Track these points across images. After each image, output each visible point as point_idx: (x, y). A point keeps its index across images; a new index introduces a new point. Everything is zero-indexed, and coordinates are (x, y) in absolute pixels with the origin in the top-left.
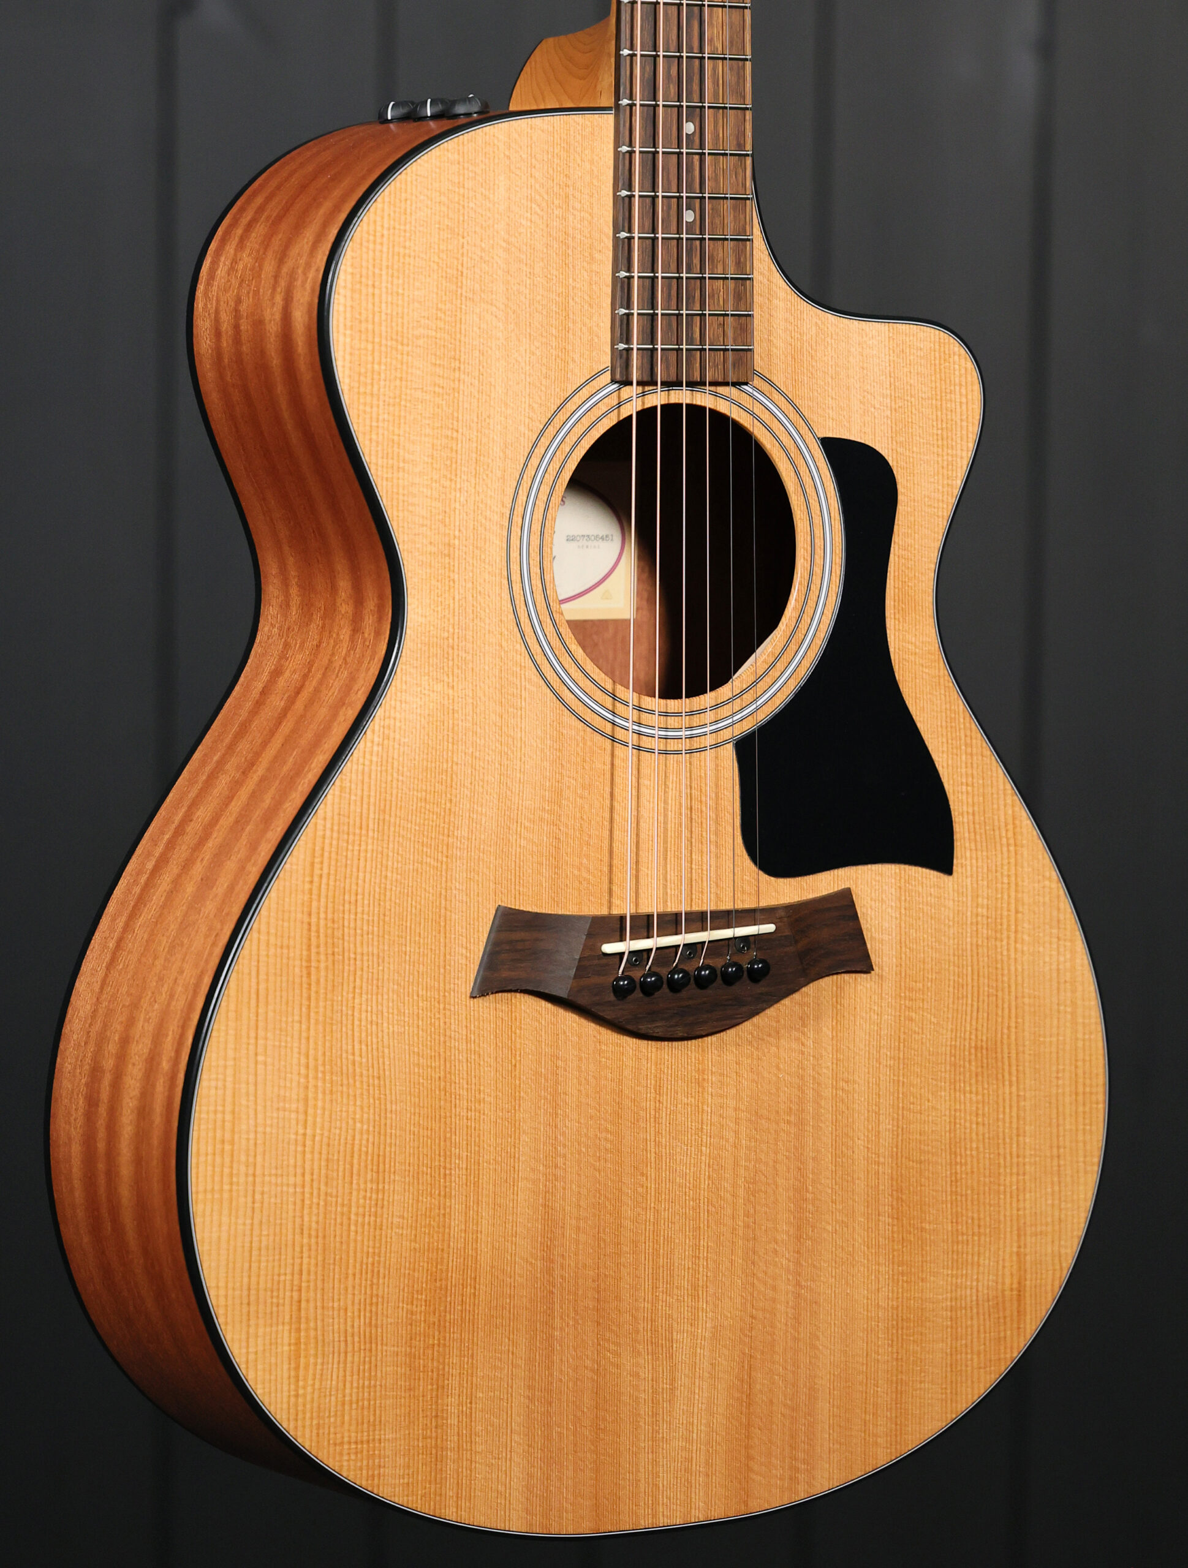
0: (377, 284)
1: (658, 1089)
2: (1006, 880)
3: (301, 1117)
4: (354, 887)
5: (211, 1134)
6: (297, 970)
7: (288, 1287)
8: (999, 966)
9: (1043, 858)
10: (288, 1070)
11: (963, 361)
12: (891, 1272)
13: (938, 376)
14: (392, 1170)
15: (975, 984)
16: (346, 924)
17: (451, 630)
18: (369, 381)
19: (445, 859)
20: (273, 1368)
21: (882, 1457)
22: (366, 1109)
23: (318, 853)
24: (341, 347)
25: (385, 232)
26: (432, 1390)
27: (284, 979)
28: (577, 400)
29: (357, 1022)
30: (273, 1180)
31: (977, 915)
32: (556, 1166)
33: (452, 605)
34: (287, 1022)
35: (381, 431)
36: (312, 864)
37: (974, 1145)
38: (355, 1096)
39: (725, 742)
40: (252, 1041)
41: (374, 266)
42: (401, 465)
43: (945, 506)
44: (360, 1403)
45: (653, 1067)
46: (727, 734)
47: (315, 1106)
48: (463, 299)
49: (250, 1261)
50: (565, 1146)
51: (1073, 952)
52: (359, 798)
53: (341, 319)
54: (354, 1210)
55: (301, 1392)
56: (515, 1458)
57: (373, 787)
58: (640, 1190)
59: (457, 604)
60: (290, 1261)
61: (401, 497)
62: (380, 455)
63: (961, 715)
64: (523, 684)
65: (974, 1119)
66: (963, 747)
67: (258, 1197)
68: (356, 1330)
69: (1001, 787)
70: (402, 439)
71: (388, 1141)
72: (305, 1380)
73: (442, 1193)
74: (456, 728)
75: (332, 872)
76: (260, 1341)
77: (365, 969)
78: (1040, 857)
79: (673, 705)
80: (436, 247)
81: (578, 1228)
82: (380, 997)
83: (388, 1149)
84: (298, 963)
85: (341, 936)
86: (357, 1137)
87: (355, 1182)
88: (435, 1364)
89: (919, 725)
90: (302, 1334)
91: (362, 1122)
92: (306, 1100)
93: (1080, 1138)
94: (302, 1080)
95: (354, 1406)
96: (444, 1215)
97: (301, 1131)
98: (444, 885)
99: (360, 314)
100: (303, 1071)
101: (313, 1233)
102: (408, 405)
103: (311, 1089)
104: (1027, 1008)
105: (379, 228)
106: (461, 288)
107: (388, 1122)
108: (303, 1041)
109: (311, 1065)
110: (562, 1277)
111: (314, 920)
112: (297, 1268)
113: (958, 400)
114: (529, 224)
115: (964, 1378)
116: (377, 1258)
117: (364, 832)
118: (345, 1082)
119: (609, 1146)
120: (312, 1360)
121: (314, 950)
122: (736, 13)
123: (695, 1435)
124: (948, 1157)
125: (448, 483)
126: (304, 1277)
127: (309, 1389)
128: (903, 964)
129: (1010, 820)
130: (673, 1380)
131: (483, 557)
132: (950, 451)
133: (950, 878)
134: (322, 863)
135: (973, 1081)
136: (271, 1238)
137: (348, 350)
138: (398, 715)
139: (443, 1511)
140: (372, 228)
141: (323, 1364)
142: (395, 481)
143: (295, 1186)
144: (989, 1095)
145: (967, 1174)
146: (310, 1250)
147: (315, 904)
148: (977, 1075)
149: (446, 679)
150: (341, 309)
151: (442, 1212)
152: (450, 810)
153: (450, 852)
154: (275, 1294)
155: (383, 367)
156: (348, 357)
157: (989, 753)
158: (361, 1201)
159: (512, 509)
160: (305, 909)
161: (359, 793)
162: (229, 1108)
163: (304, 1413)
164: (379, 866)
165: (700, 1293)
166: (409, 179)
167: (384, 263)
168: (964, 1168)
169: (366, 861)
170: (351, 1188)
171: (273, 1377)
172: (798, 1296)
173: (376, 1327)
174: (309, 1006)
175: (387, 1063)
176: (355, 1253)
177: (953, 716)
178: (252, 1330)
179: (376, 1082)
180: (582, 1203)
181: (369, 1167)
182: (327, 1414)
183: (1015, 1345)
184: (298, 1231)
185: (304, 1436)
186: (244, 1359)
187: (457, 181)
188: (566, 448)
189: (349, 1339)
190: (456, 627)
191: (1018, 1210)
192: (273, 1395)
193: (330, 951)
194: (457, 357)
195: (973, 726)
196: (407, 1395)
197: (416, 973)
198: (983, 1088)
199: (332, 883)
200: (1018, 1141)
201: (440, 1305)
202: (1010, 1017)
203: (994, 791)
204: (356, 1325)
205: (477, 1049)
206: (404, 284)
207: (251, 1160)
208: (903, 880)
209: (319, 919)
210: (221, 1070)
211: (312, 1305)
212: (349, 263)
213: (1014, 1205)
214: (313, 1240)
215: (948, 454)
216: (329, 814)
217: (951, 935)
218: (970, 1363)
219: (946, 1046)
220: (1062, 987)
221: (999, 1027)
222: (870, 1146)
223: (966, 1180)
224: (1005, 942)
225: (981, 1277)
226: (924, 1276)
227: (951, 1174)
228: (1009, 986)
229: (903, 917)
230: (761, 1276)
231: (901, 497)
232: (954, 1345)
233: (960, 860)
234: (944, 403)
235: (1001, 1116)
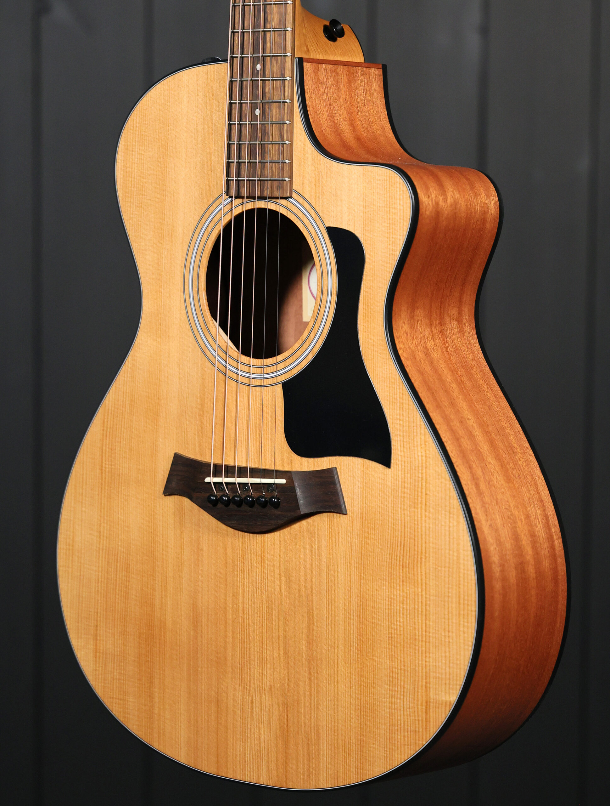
0: (134, 149)
2: (420, 476)
3: (98, 539)
5: (65, 540)
6: (97, 470)
8: (416, 523)
9: (441, 466)
10: (94, 516)
11: (401, 186)
12: (357, 679)
13: (388, 194)
15: (403, 531)
16: (116, 451)
17: (160, 316)
18: (129, 195)
19: (155, 427)
20: (87, 656)
21: (353, 779)
23: (106, 417)
24: (119, 180)
25: (137, 126)
26: (148, 683)
27: (93, 473)
30: (88, 566)
31: (404, 493)
32: (198, 586)
33: (160, 304)
34: (93, 494)
35: (134, 220)
36: (104, 421)
39: (276, 384)
40: (81, 500)
41: (133, 141)
42: (141, 236)
43: (391, 266)
47: (104, 536)
48: (168, 156)
49: (79, 603)
50: (202, 576)
51: (458, 522)
52: (122, 393)
53: (120, 166)
55: (97, 669)
56: (183, 726)
57: (128, 389)
58: (235, 606)
60: (93, 606)
61: (141, 251)
62: (133, 231)
63: (398, 381)
64: (189, 344)
65: (402, 605)
67: (82, 573)
69: (418, 423)
70: (142, 223)
71: (131, 558)
72: (99, 664)
73: (152, 588)
74: (161, 363)
75: (111, 427)
76: (82, 641)
78: (440, 465)
79: (258, 362)
80: (157, 131)
81: (208, 619)
83: (131, 562)
84: (98, 467)
85: (114, 457)
86: (119, 554)
87: (118, 575)
88: (149, 670)
90: (98, 642)
91: (121, 547)
92: (100, 532)
94: (99, 522)
95: (118, 681)
96: (153, 599)
97: (98, 546)
98: (155, 439)
99: (127, 164)
100: (99, 518)
101: (102, 595)
102: (145, 207)
103: (102, 527)
104: (431, 550)
105: (135, 124)
106: (167, 151)
107: (131, 549)
108: (99, 504)
109: (102, 515)
110: (201, 642)
111: (104, 448)
113: (398, 208)
114: (196, 119)
115: (396, 748)
116: (126, 613)
117: (124, 409)
119: (221, 581)
120: (101, 655)
121: (104, 462)
124: (387, 623)
125: (160, 245)
127: (100, 669)
128: (364, 513)
130: (252, 708)
131: (173, 281)
132: (394, 236)
133: (390, 470)
134: (107, 421)
135: (401, 584)
136: (87, 594)
137: (122, 180)
138: (138, 355)
139: (153, 743)
140: (132, 124)
143: (96, 571)
144: (410, 594)
145: (397, 635)
147: (104, 441)
148: (403, 581)
149: (157, 339)
150: (120, 162)
151: (152, 597)
152: (158, 403)
153: (158, 423)
154: (88, 620)
155: (135, 189)
157: (412, 403)
158: (120, 585)
159: (186, 259)
160: (101, 442)
161: (122, 390)
163: (98, 679)
164: (129, 426)
165: (264, 666)
167: (137, 139)
168: (395, 631)
169: (124, 423)
170: (117, 577)
171: (87, 660)
172: (310, 680)
173: (126, 646)
176: (118, 608)
177: (393, 381)
178: (80, 636)
180: (209, 607)
181: (123, 568)
182: (107, 683)
183: (424, 737)
184: (96, 592)
186: (76, 648)
187: (167, 99)
188: (209, 229)
190: (162, 314)
191: (426, 662)
192: (87, 668)
193: (110, 463)
194: (165, 184)
196: (138, 682)
198: (407, 590)
199: (111, 431)
200: (426, 624)
202: (421, 552)
203: (415, 425)
206: (144, 149)
207: (80, 555)
208: (365, 468)
209: (106, 447)
210: (69, 510)
212: (123, 140)
213: (424, 658)
214: (102, 599)
215: (393, 238)
217: (390, 502)
218: (399, 740)
219: (387, 562)
220: (451, 540)
221: (416, 557)
222: (346, 608)
223: (397, 638)
224: (419, 510)
225: (405, 694)
226: (375, 686)
227: (389, 633)
228: (422, 535)
229: (365, 488)
230: (292, 664)
231: (367, 260)
232: (391, 728)
233: (395, 461)
234: (391, 209)
235: (417, 607)
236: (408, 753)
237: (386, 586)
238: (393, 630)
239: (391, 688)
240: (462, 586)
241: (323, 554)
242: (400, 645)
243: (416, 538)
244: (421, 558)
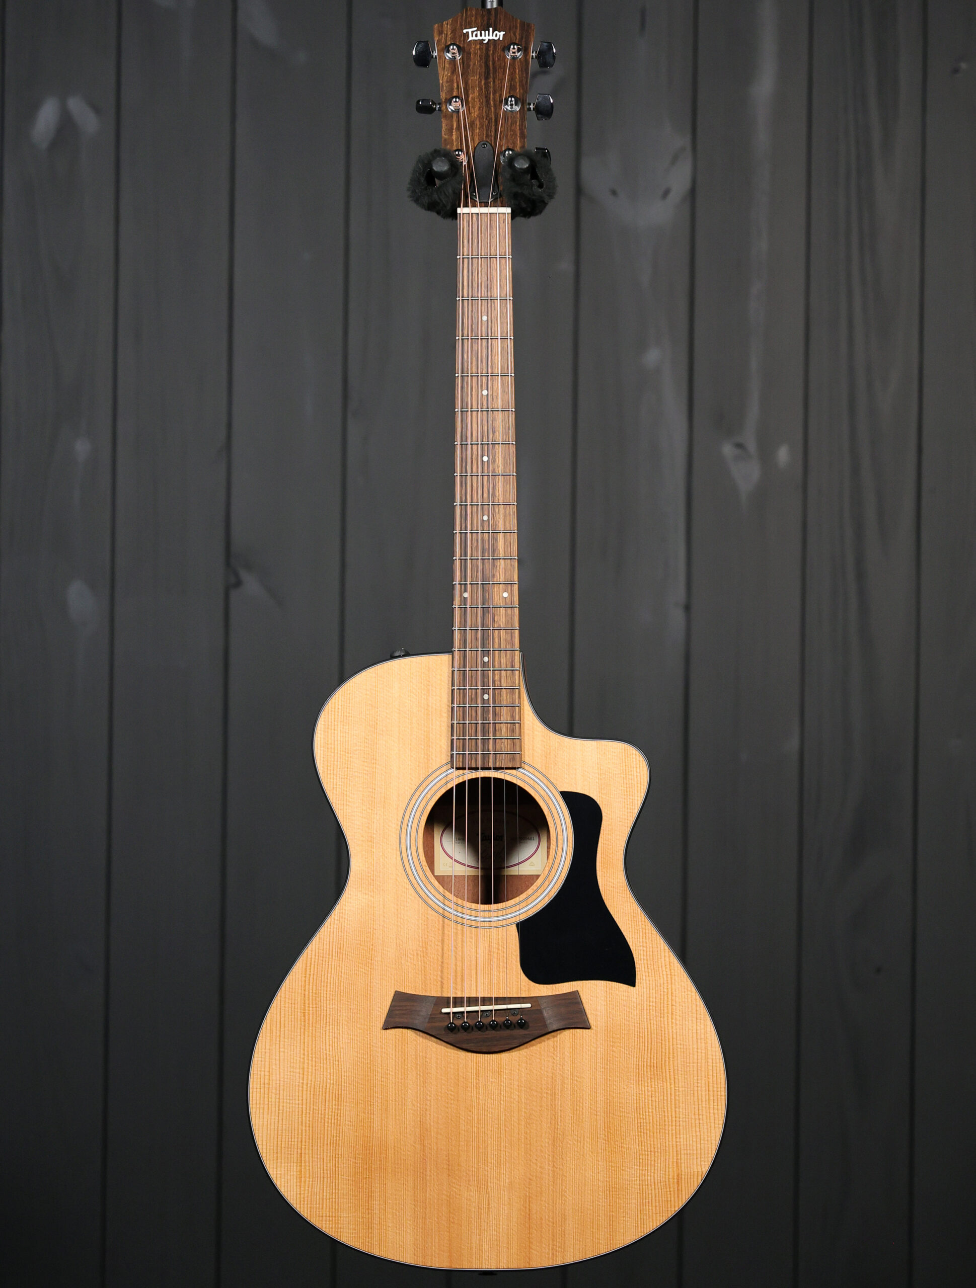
0: (336, 729)
1: (477, 1074)
2: (666, 990)
3: (301, 1076)
4: (326, 980)
5: (259, 1080)
6: (299, 1013)
7: (296, 1147)
8: (663, 1029)
9: (687, 981)
10: (295, 1055)
11: (638, 758)
12: (605, 1165)
13: (624, 764)
14: (345, 1101)
15: (650, 1037)
16: (322, 995)
17: (372, 873)
18: (332, 769)
19: (370, 970)
20: (289, 1181)
21: (603, 1250)
22: (332, 1074)
23: (308, 965)
24: (319, 755)
25: (340, 707)
26: (366, 1197)
27: (293, 1017)
28: (434, 776)
29: (327, 1037)
30: (288, 1101)
31: (650, 1006)
32: (426, 1105)
33: (372, 863)
34: (294, 1035)
35: (338, 789)
36: (306, 969)
37: (650, 1111)
38: (327, 1068)
39: (512, 924)
40: (278, 1042)
41: (334, 721)
42: (348, 803)
43: (629, 822)
44: (331, 1200)
45: (475, 1064)
46: (513, 920)
47: (308, 1072)
48: (378, 734)
49: (278, 1135)
50: (430, 1096)
51: (705, 1025)
52: (328, 943)
53: (319, 744)
54: (326, 1116)
55: (302, 1192)
56: (408, 1230)
57: (335, 939)
58: (469, 1118)
59: (375, 862)
60: (296, 1136)
61: (347, 817)
62: (337, 799)
63: (639, 914)
64: (408, 896)
65: (650, 1098)
66: (641, 930)
67: (281, 1108)
68: (328, 1168)
69: (662, 948)
70: (348, 793)
71: (343, 1089)
72: (305, 1187)
73: (369, 1113)
74: (375, 914)
75: (315, 973)
76: (283, 1169)
77: (331, 1014)
78: (685, 981)
79: (486, 907)
80: (364, 712)
81: (437, 1133)
82: (338, 1027)
83: (343, 1092)
84: (299, 1010)
85: (319, 1000)
86: (328, 1086)
87: (327, 1105)
88: (367, 1186)
89: (615, 919)
90: (303, 1168)
91: (330, 1080)
92: (303, 1068)
93: (712, 1111)
94: (302, 1060)
95: (328, 1200)
96: (371, 1122)
97: (301, 1081)
98: (369, 981)
99: (328, 741)
100: (302, 1056)
101: (307, 1125)
102: (351, 778)
103: (306, 1064)
104: (679, 1050)
105: (337, 705)
106: (377, 729)
107: (343, 1080)
108: (302, 1043)
109: (306, 1053)
110: (430, 1153)
111: (307, 993)
112: (300, 1140)
113: (636, 774)
114: (410, 702)
115: (648, 1218)
116: (338, 1138)
117: (330, 957)
118: (322, 1062)
119: (452, 1098)
120: (307, 1179)
121: (307, 1006)
122: (509, 610)
123: (501, 1230)
124: (636, 1115)
125: (370, 811)
126: (303, 1143)
127: (306, 1192)
128: (609, 1026)
129: (668, 963)
130: (489, 1204)
131: (388, 842)
132: (631, 798)
133: (634, 988)
134: (310, 969)
135: (649, 1081)
136: (287, 1126)
137: (322, 756)
138: (346, 908)
139: (372, 1250)
140: (333, 705)
141: (313, 1181)
142: (345, 810)
143: (299, 1104)
144: (658, 1088)
145: (646, 1123)
146: (306, 1132)
147: (307, 986)
148: (651, 1078)
149: (370, 893)
150: (319, 739)
151: (369, 1120)
152: (372, 949)
153: (372, 967)
154: (290, 1149)
155: (339, 763)
156: (322, 759)
157: (655, 932)
158: (330, 1113)
159: (402, 823)
160: (303, 988)
161: (328, 940)
162: (267, 1070)
163: (304, 1201)
164: (338, 971)
165: (502, 1166)
166: (351, 685)
167: (339, 720)
168: (645, 1121)
169: (331, 969)
170: (325, 1107)
171: (289, 1185)
172: (554, 1172)
173: (338, 1167)
174: (305, 1029)
175: (342, 1055)
176: (328, 1134)
177: (635, 915)
178: (279, 1164)
179: (337, 1063)
180: (439, 1122)
181: (334, 1099)
182: (315, 1203)
183: (676, 1204)
184: (300, 1123)
185: (304, 1211)
186: (275, 1176)
187: (374, 685)
188: (429, 796)
189: (325, 1172)
190: (375, 871)
191: (676, 1142)
192: (289, 1192)
193: (314, 1006)
194: (375, 758)
195: (646, 920)
196: (354, 1198)
197: (356, 1018)
198: (655, 1085)
199: (315, 978)
200: (675, 1111)
201: (369, 1161)
202: (669, 1053)
203: (659, 949)
204: (328, 1165)
205: (386, 1052)
206: (349, 728)
207: (278, 1092)
208: (608, 988)
209: (309, 992)
210: (263, 1053)
211: (307, 1156)
212: (323, 720)
213: (674, 1140)
214: (307, 1128)
215: (630, 799)
216: (314, 949)
217: (635, 1014)
218: (651, 1211)
219: (633, 1064)
220: (699, 1041)
221: (664, 1057)
222: (592, 1107)
223: (646, 1126)
224: (666, 1019)
225: (656, 1171)
226: (624, 1168)
227: (638, 1123)
228: (669, 1039)
229: (608, 1005)
230: (534, 1161)
231: (604, 818)
232: (641, 1202)
233: (639, 981)
234: (627, 776)
235: (665, 1098)
236: (660, 1220)
237: (633, 1084)
238: (642, 1120)
239: (641, 1168)
240: (710, 1077)
241: (566, 1063)
242: (650, 1131)
243: (663, 1042)
244: (669, 1058)
